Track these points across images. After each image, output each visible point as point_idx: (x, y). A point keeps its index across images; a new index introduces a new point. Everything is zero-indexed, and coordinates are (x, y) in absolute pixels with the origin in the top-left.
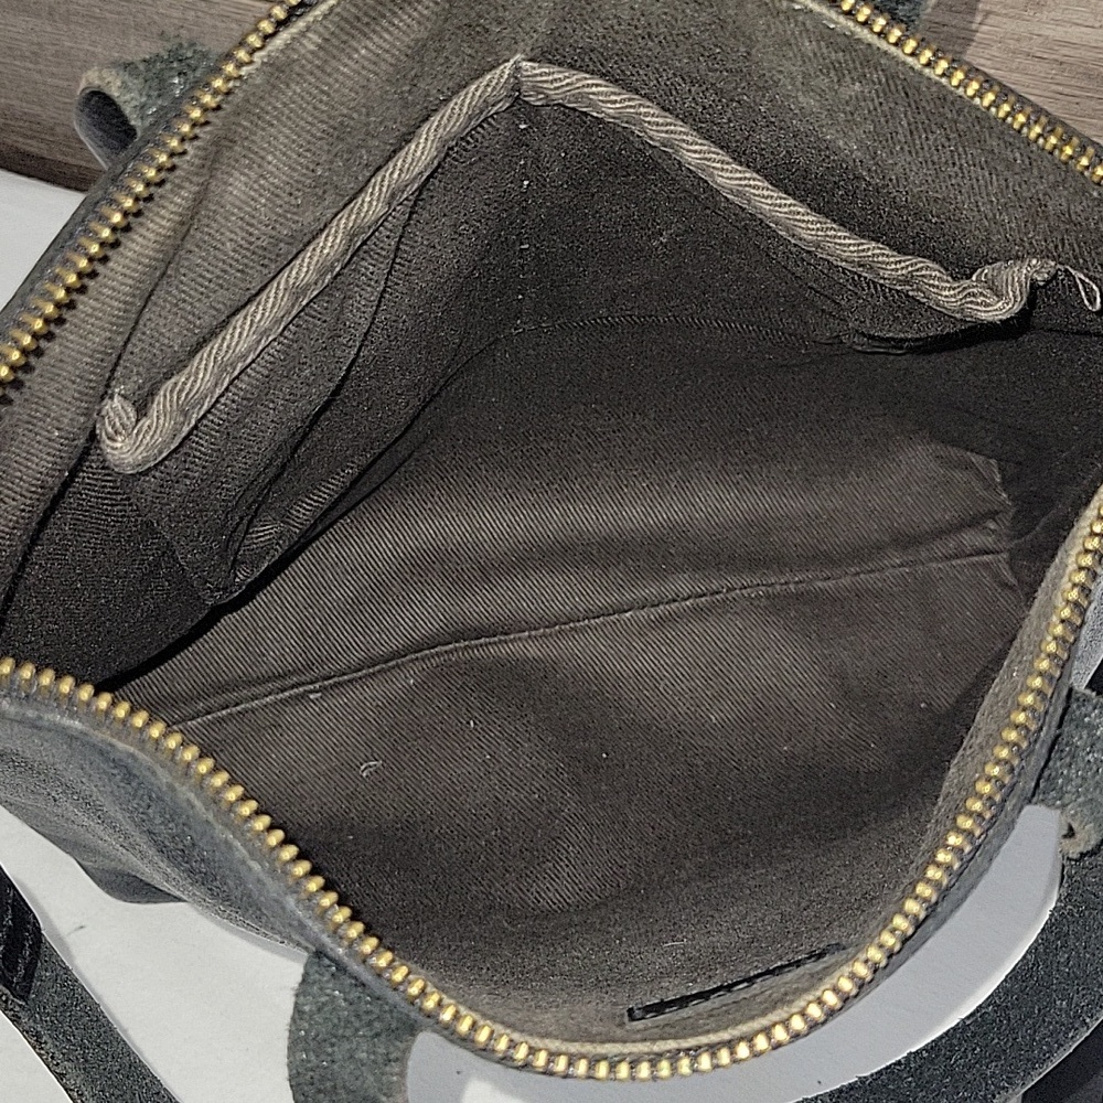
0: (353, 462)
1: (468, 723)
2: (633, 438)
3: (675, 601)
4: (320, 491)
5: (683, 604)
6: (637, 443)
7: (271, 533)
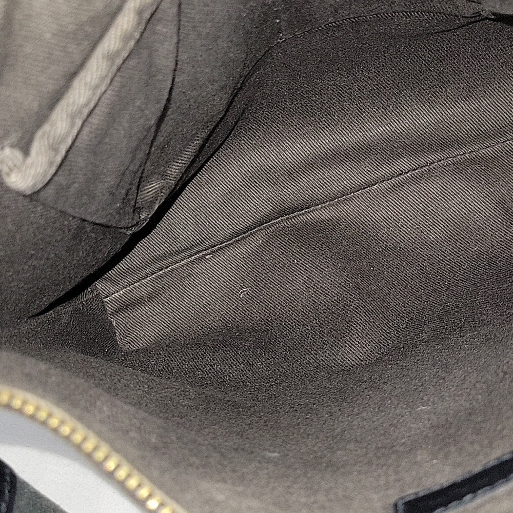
0: (198, 137)
1: (294, 261)
2: (364, 85)
3: (401, 174)
4: (182, 157)
5: (406, 175)
6: (367, 87)
7: (156, 188)
